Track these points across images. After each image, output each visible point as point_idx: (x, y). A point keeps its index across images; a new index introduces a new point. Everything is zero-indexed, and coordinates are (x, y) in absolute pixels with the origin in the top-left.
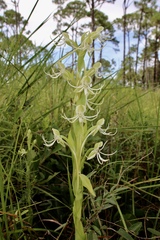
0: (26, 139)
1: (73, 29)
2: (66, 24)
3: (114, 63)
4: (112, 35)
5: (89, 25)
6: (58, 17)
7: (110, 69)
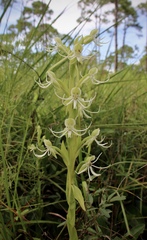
0: (36, 135)
1: (96, 17)
2: (90, 12)
3: (137, 48)
4: (135, 21)
5: (113, 12)
6: (83, 5)
7: (133, 55)
